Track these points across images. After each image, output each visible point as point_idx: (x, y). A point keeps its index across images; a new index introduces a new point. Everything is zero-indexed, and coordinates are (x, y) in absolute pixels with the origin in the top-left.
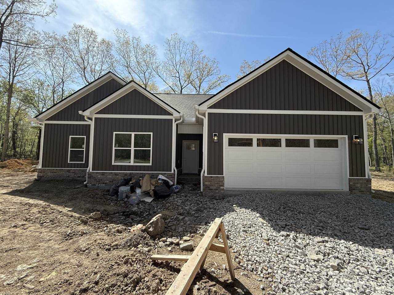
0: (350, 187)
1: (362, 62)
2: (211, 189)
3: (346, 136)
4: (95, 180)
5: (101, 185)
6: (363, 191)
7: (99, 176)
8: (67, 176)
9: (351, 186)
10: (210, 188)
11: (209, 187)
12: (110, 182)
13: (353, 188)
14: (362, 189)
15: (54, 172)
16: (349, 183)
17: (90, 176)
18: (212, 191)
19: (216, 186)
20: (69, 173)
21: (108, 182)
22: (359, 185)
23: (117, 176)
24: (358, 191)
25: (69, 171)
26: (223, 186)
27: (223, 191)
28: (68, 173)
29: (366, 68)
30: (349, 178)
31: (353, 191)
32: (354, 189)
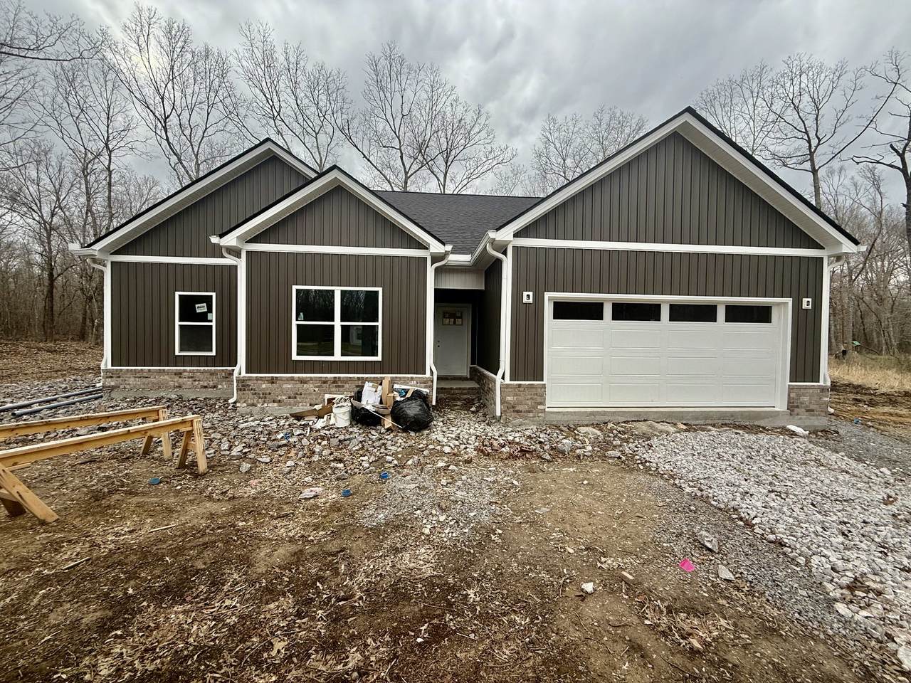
0: (789, 402)
1: (806, 129)
2: (518, 411)
3: (790, 301)
4: (255, 394)
5: (270, 405)
6: (813, 411)
7: (264, 386)
8: (176, 384)
9: (792, 401)
10: (517, 409)
11: (513, 407)
12: (289, 398)
13: (796, 404)
14: (812, 407)
15: (144, 377)
16: (789, 395)
17: (243, 386)
18: (519, 415)
19: (530, 404)
20: (180, 377)
21: (284, 398)
22: (806, 399)
23: (305, 385)
24: (803, 410)
25: (179, 374)
26: (542, 403)
27: (543, 415)
28: (176, 379)
29: (814, 142)
30: (789, 385)
31: (796, 409)
32: (797, 407)
